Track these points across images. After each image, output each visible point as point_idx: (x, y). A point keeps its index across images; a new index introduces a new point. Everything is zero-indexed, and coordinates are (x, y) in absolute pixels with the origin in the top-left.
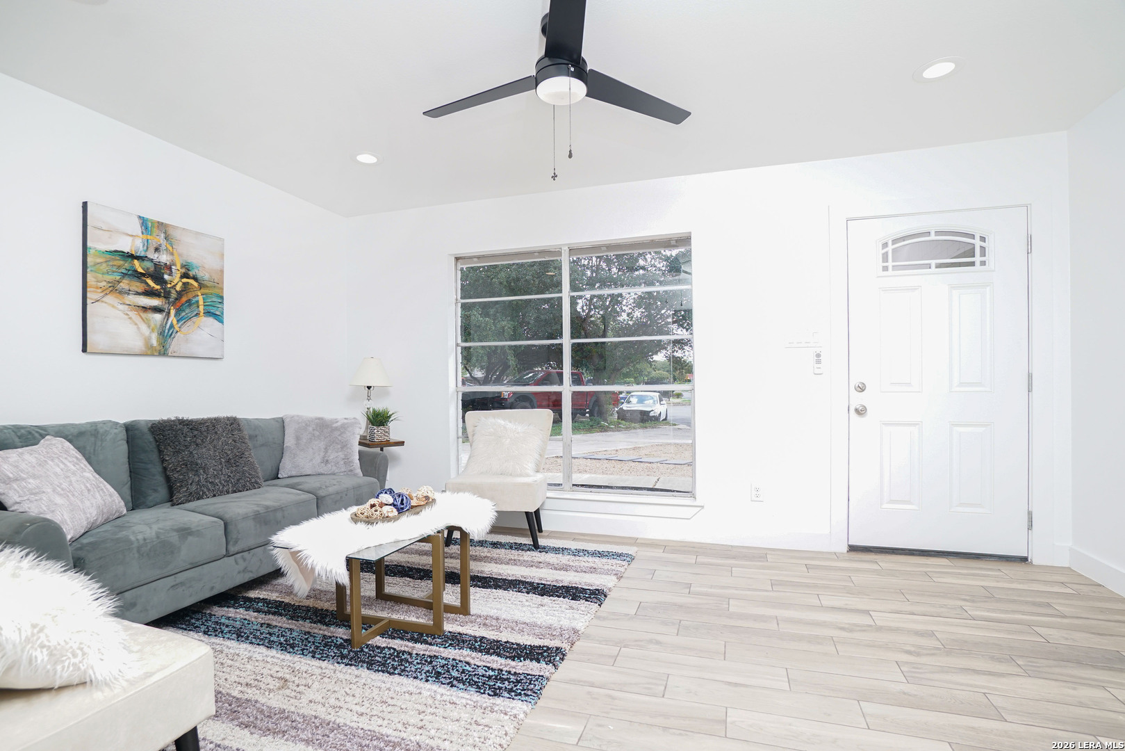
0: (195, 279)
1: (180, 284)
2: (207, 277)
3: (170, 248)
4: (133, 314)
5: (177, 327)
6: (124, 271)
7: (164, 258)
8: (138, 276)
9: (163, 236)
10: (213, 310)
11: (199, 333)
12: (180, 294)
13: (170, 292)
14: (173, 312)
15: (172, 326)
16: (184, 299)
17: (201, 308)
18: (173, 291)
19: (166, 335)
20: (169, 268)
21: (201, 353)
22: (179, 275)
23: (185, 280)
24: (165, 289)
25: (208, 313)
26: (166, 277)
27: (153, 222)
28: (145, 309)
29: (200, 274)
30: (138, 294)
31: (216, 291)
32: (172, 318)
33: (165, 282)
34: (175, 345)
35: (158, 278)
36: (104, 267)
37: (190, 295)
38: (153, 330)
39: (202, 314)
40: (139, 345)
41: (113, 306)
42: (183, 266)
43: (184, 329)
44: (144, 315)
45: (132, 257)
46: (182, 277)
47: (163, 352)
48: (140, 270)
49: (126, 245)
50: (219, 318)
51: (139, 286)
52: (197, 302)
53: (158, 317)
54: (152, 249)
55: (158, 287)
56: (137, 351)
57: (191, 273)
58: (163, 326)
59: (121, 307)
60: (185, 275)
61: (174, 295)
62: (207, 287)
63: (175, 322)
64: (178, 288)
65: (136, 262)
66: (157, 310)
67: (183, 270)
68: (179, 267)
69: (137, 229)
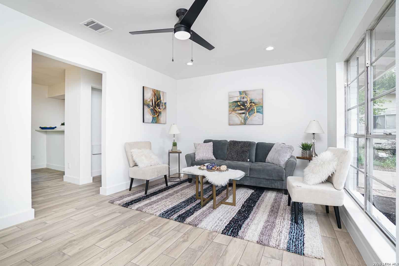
0: (254, 103)
1: (249, 105)
2: (257, 101)
3: (247, 97)
4: (238, 115)
5: (248, 117)
6: (236, 106)
7: (245, 100)
8: (239, 106)
9: (245, 94)
10: (259, 111)
11: (256, 117)
12: (249, 108)
13: (247, 108)
14: (247, 113)
15: (247, 117)
16: (250, 109)
17: (255, 111)
18: (248, 108)
19: (245, 119)
20: (246, 102)
21: (255, 123)
22: (249, 103)
23: (251, 104)
24: (245, 108)
25: (257, 112)
26: (246, 104)
27: (242, 92)
28: (240, 114)
29: (255, 101)
30: (239, 110)
31: (260, 105)
32: (247, 115)
33: (246, 106)
34: (248, 122)
35: (244, 105)
36: (232, 106)
37: (252, 108)
38: (242, 119)
39: (256, 112)
40: (239, 122)
41: (234, 114)
42: (250, 101)
43: (251, 117)
44: (240, 115)
45: (237, 102)
46: (250, 103)
47: (245, 124)
48: (239, 104)
49: (236, 99)
50: (262, 113)
51: (239, 108)
52: (254, 109)
53: (244, 115)
54: (242, 98)
55: (244, 107)
56: (239, 124)
57: (252, 102)
58: (245, 117)
59: (235, 114)
60: (251, 103)
61: (248, 109)
62: (257, 104)
63: (248, 116)
64: (249, 107)
65: (238, 103)
66: (243, 113)
67: (250, 102)
68: (249, 101)
69: (238, 94)
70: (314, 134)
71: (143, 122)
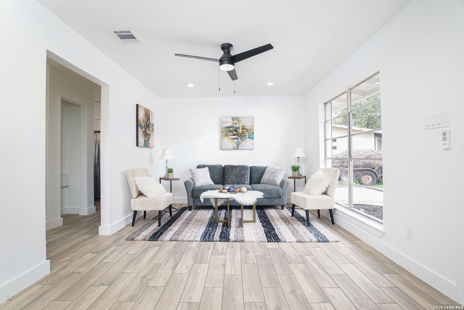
0: (245, 129)
1: (242, 131)
2: (249, 128)
3: (239, 123)
4: (230, 140)
5: (241, 142)
6: (228, 131)
7: (237, 126)
8: (231, 131)
9: (237, 120)
10: (251, 137)
11: (247, 143)
12: (241, 134)
13: (239, 134)
14: (240, 139)
15: (240, 142)
16: (243, 135)
17: (247, 137)
18: (240, 133)
19: (238, 144)
20: (239, 128)
21: (247, 148)
22: (241, 129)
23: (243, 130)
24: (238, 133)
25: (249, 138)
26: (238, 130)
27: (235, 118)
28: (233, 139)
29: (247, 128)
30: (232, 135)
31: (251, 131)
32: (240, 140)
33: (238, 132)
34: (240, 147)
35: (236, 131)
36: (224, 131)
37: (244, 134)
38: (235, 144)
39: (247, 138)
40: (232, 147)
41: (226, 139)
42: (242, 127)
43: (243, 142)
44: (233, 140)
45: (230, 127)
46: (242, 130)
47: (237, 149)
48: (232, 130)
49: (229, 125)
50: (252, 139)
51: (232, 134)
52: (246, 135)
53: (236, 140)
54: (234, 124)
55: (236, 133)
56: (231, 149)
57: (244, 128)
58: (237, 142)
59: (228, 139)
60: (243, 129)
61: (240, 134)
62: (249, 131)
63: (240, 141)
64: (241, 132)
65: (231, 128)
66: (236, 139)
67: (242, 128)
68: (241, 127)
69: (231, 120)
70: (299, 158)
71: (137, 145)
